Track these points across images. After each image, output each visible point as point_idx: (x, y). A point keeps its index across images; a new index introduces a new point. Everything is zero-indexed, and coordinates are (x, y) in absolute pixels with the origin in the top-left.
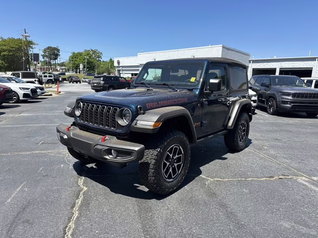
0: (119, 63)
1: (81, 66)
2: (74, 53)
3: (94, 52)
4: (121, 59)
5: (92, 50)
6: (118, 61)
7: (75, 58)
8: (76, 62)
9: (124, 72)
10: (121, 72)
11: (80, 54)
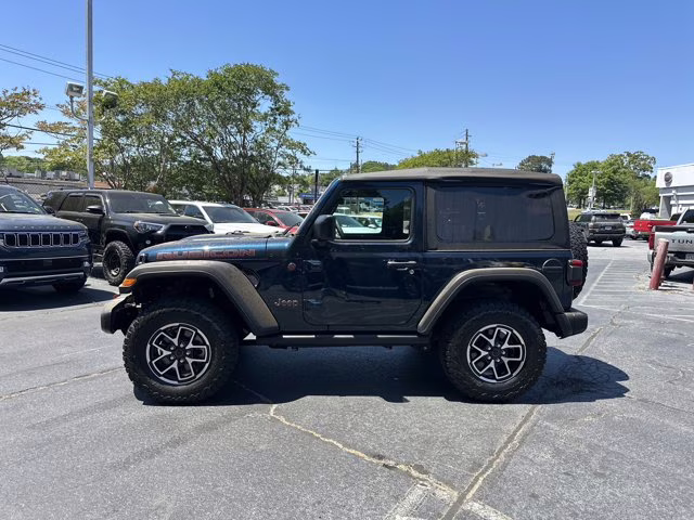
0: (668, 179)
1: (591, 193)
2: (579, 165)
3: (634, 158)
4: (674, 171)
5: (629, 154)
6: (667, 174)
7: (580, 175)
8: (581, 185)
9: (680, 202)
10: (672, 202)
11: (594, 166)
